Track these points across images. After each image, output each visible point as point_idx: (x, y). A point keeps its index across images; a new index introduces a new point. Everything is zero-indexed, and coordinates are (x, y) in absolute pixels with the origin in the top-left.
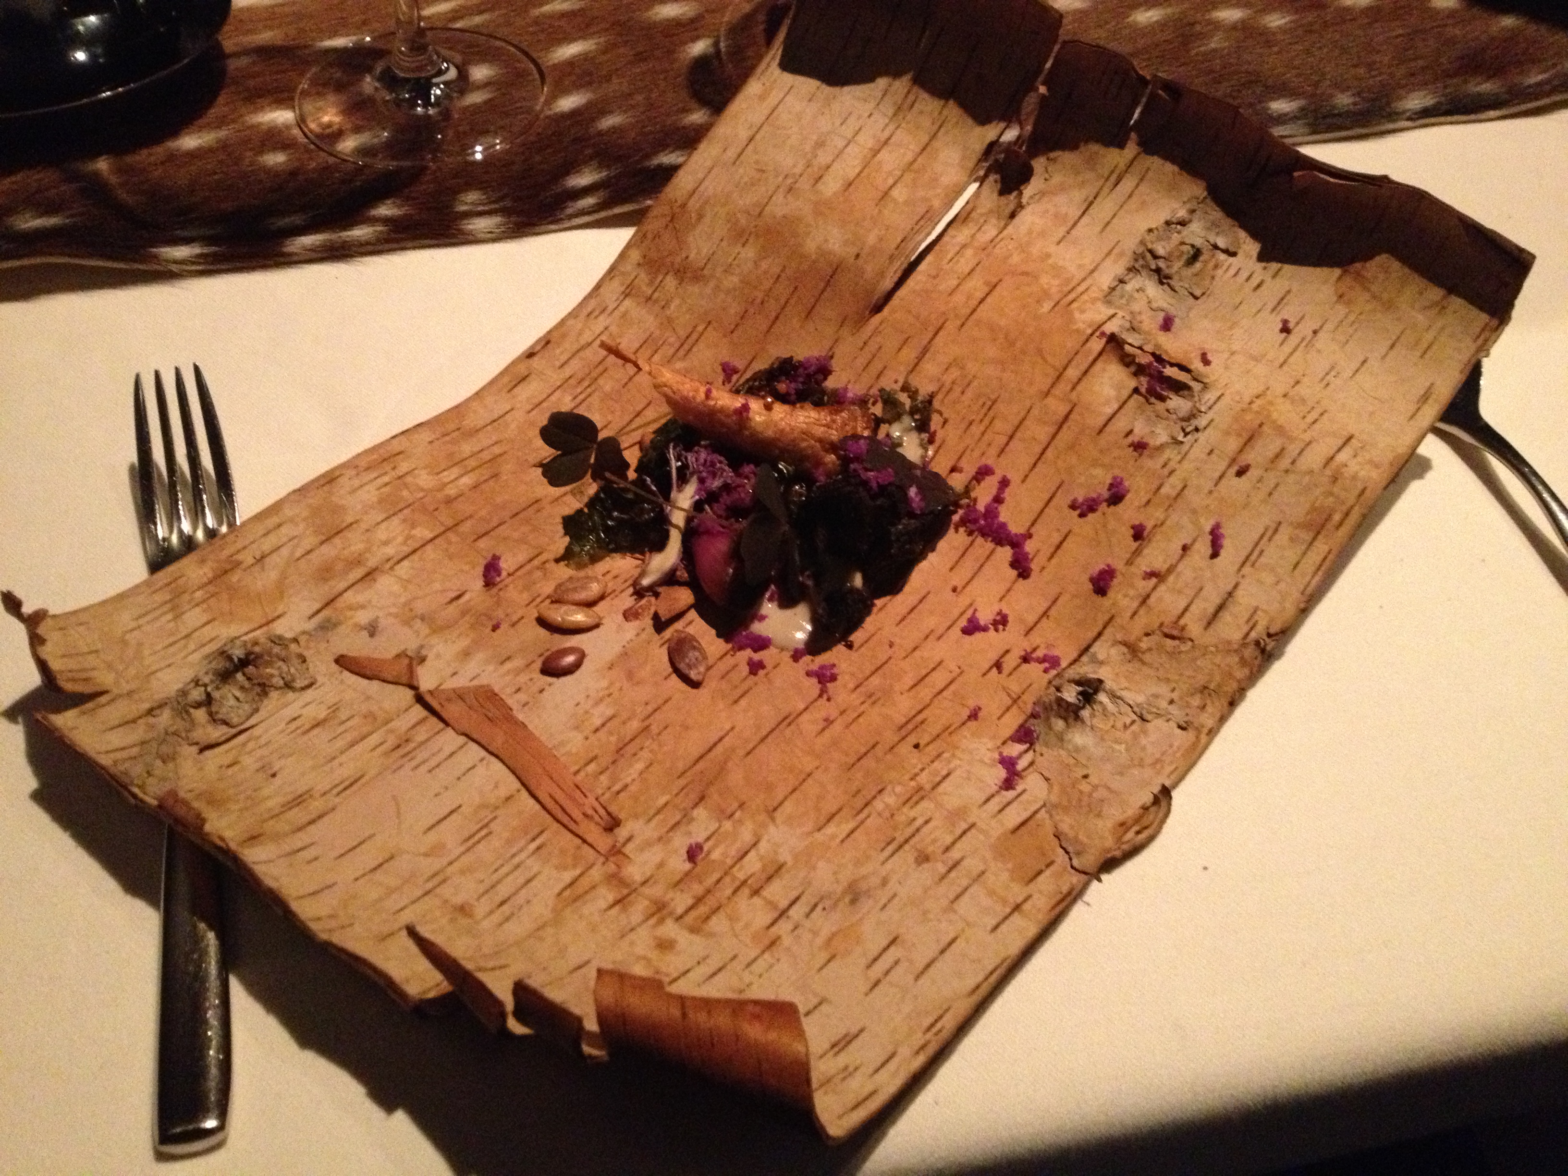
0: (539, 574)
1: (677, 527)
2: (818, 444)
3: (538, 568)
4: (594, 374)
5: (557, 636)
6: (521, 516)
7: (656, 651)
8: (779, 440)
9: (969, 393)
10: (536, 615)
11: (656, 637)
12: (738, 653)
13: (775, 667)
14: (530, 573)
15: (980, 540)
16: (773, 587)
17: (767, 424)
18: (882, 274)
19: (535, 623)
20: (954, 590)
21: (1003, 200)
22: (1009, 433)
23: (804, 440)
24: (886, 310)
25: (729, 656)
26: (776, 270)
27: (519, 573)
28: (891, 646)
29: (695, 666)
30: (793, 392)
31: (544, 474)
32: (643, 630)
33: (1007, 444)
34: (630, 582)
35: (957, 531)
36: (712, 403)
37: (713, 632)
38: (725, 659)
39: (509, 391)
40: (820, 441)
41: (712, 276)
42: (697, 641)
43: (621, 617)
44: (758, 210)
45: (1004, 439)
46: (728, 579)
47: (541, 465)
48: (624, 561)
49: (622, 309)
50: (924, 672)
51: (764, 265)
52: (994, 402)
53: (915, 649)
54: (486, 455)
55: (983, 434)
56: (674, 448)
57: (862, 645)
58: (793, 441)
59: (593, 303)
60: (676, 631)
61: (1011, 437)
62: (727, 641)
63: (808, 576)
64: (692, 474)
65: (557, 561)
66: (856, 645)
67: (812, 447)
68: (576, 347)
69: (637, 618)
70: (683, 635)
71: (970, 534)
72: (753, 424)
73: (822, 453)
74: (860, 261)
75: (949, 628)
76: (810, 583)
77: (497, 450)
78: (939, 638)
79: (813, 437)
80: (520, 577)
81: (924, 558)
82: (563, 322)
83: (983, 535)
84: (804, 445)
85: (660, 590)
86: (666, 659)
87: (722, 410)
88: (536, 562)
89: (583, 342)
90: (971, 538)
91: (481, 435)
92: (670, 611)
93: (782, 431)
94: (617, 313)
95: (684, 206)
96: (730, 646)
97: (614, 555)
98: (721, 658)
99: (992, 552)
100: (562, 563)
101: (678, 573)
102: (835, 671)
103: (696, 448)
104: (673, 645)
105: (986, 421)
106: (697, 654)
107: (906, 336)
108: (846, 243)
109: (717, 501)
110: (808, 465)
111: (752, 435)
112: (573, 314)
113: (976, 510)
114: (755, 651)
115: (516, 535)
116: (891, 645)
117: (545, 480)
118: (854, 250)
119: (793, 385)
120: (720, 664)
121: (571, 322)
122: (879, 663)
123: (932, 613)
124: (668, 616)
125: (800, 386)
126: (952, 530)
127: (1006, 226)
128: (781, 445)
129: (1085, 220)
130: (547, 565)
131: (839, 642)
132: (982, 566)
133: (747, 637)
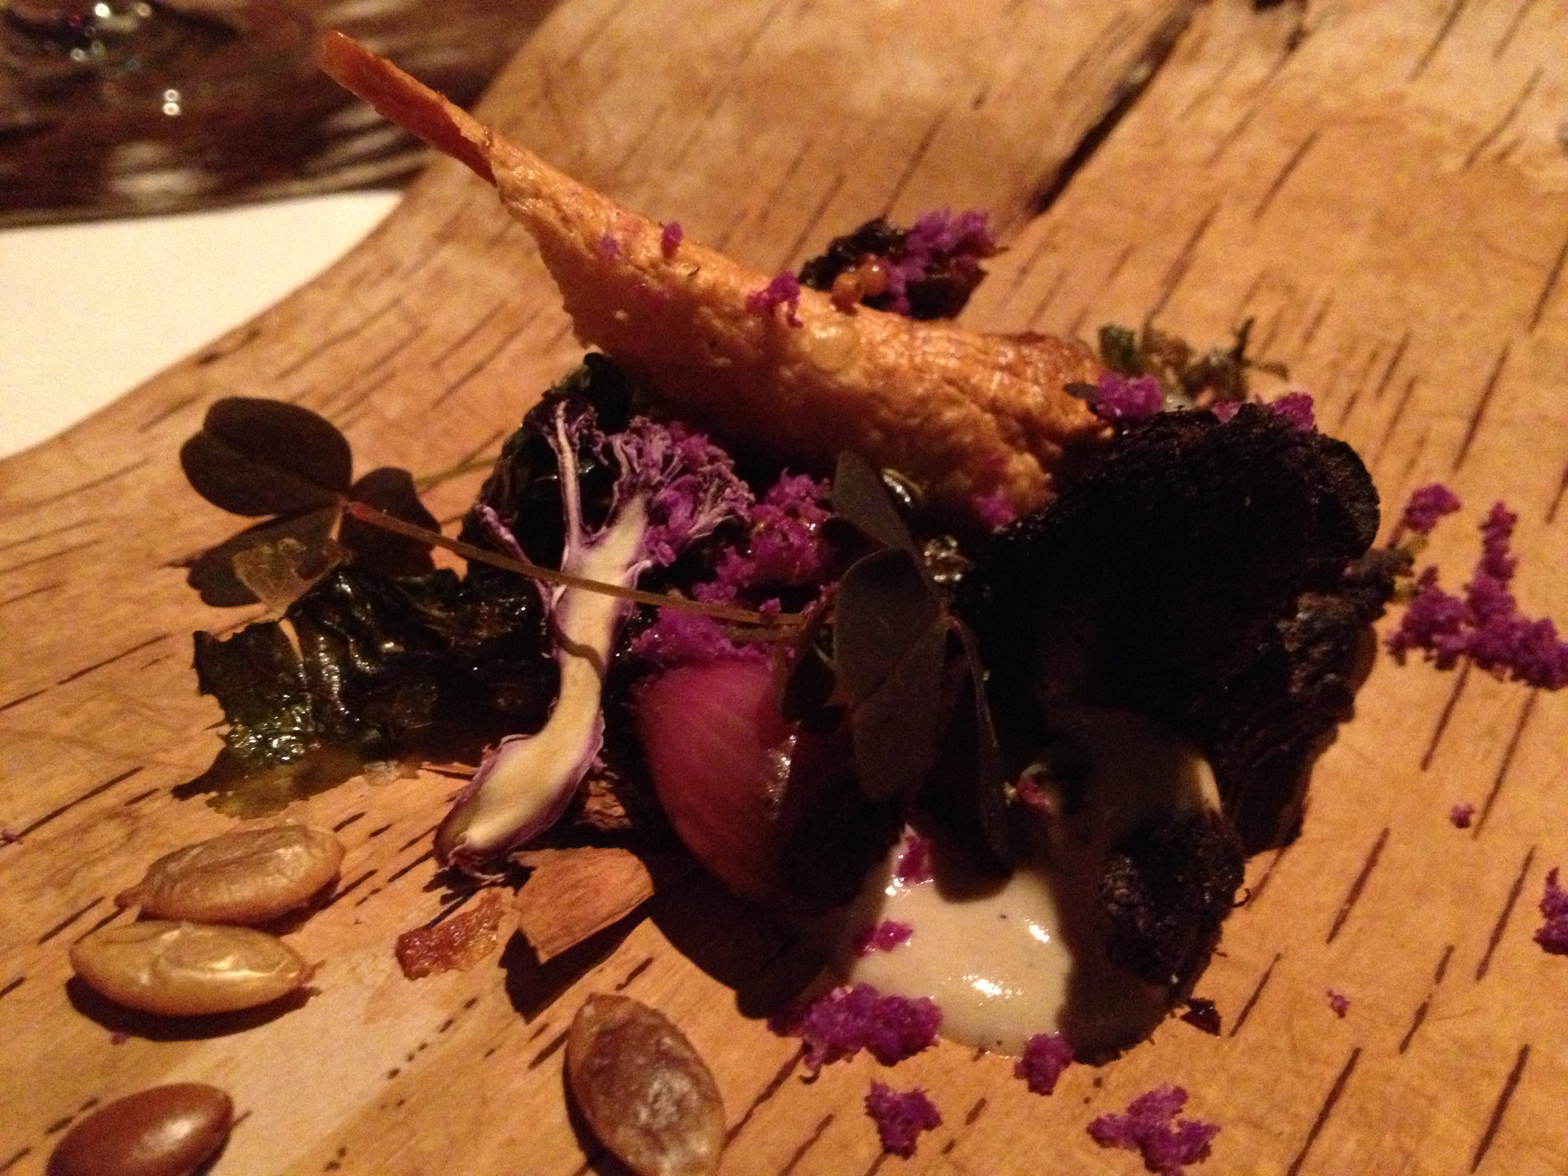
0: (113, 832)
1: (584, 652)
2: (988, 417)
3: (112, 815)
4: (363, 384)
5: (137, 1046)
6: (97, 676)
7: (519, 1083)
8: (883, 400)
9: (1326, 337)
10: (68, 973)
11: (521, 1028)
12: (826, 1071)
13: (973, 1116)
14: (83, 830)
15: (1478, 679)
16: (909, 831)
17: (849, 351)
18: (1045, 129)
19: (61, 998)
20: (1461, 820)
21: (1267, 18)
22: (1469, 410)
23: (952, 402)
24: (1060, 209)
25: (793, 1082)
26: (792, 150)
27: (44, 833)
28: (1341, 1012)
29: (676, 1131)
30: (901, 288)
31: (193, 582)
32: (470, 1004)
33: (1470, 437)
34: (426, 845)
35: (1401, 661)
36: (681, 271)
37: (727, 996)
38: (783, 1095)
39: (144, 429)
40: (995, 407)
41: (642, 180)
42: (673, 1031)
43: (389, 963)
44: (737, 49)
45: (1460, 428)
46: (774, 791)
47: (188, 563)
48: (411, 785)
49: (436, 262)
50: (1491, 1093)
51: (761, 145)
52: (1401, 349)
53: (1421, 1014)
54: (39, 549)
55: (1395, 420)
56: (568, 421)
57: (1243, 1018)
58: (923, 401)
59: (366, 261)
60: (592, 999)
61: (1476, 420)
62: (780, 1028)
63: (1038, 779)
64: (630, 492)
65: (183, 792)
66: (1228, 1014)
67: (975, 425)
68: (319, 339)
69: (448, 964)
70: (620, 1014)
71: (1445, 663)
72: (806, 345)
73: (1004, 447)
74: (986, 110)
75: (1496, 938)
76: (1047, 801)
77: (74, 538)
78: (1482, 971)
79: (975, 394)
80: (44, 845)
81: (1333, 739)
82: (297, 296)
83: (1486, 664)
84: (950, 415)
85: (529, 859)
86: (558, 1113)
87: (710, 297)
88: (110, 799)
89: (337, 327)
90: (1450, 677)
91: (45, 512)
92: (567, 929)
93: (890, 373)
94: (422, 275)
95: (573, 63)
96: (794, 1044)
97: (381, 766)
98: (768, 1093)
99: (1528, 708)
100: (200, 799)
101: (593, 805)
102: (1190, 1113)
103: (637, 421)
104: (581, 1054)
105: (1393, 395)
106: (681, 1084)
107: (1122, 247)
108: (947, 82)
109: (710, 577)
110: (962, 480)
111: (804, 379)
112: (321, 282)
113: (1439, 598)
114: (888, 1058)
115: (64, 726)
116: (1341, 1008)
117: (195, 594)
118: (971, 92)
119: (900, 272)
120: (766, 1114)
121: (314, 297)
122: (1331, 1075)
123: (1421, 893)
124: (562, 944)
125: (920, 275)
126: (1384, 662)
127: (1283, 62)
128: (884, 413)
129: (1451, 43)
130: (147, 807)
131: (1169, 1006)
132: (1511, 750)
133: (853, 1004)
